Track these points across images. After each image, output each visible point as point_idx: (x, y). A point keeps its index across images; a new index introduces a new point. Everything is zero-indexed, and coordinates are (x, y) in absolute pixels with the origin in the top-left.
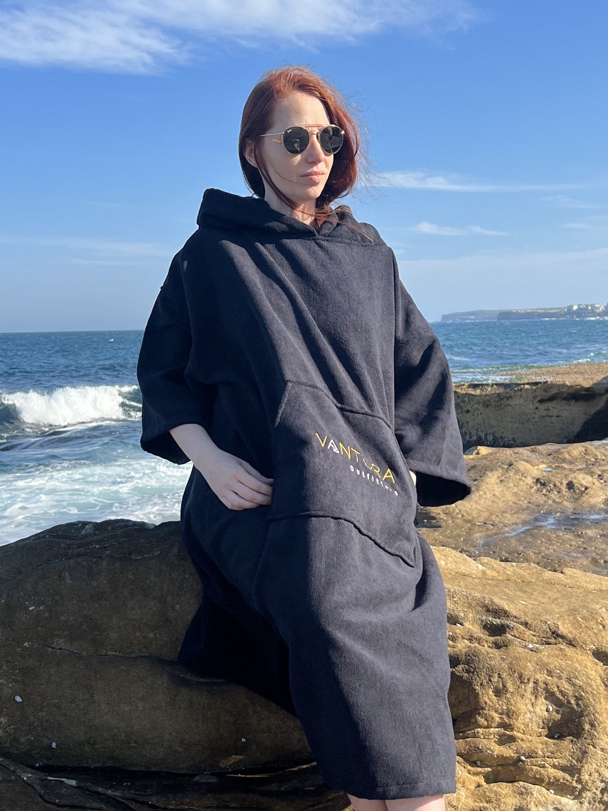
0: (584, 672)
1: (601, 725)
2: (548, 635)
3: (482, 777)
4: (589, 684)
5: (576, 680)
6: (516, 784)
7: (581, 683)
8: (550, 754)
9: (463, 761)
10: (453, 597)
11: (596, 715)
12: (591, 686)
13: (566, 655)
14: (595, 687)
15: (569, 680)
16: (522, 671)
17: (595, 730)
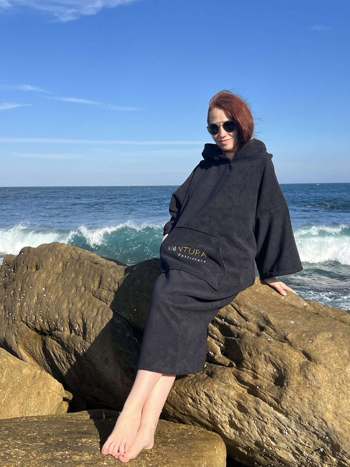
0: (289, 358)
1: (291, 385)
2: (282, 338)
3: (246, 390)
4: (290, 365)
5: (284, 361)
6: (256, 398)
7: (286, 363)
8: (268, 390)
9: (236, 379)
10: (251, 310)
11: (290, 380)
12: (291, 366)
13: (283, 348)
14: (293, 367)
15: (281, 360)
16: (258, 348)
17: (287, 387)
